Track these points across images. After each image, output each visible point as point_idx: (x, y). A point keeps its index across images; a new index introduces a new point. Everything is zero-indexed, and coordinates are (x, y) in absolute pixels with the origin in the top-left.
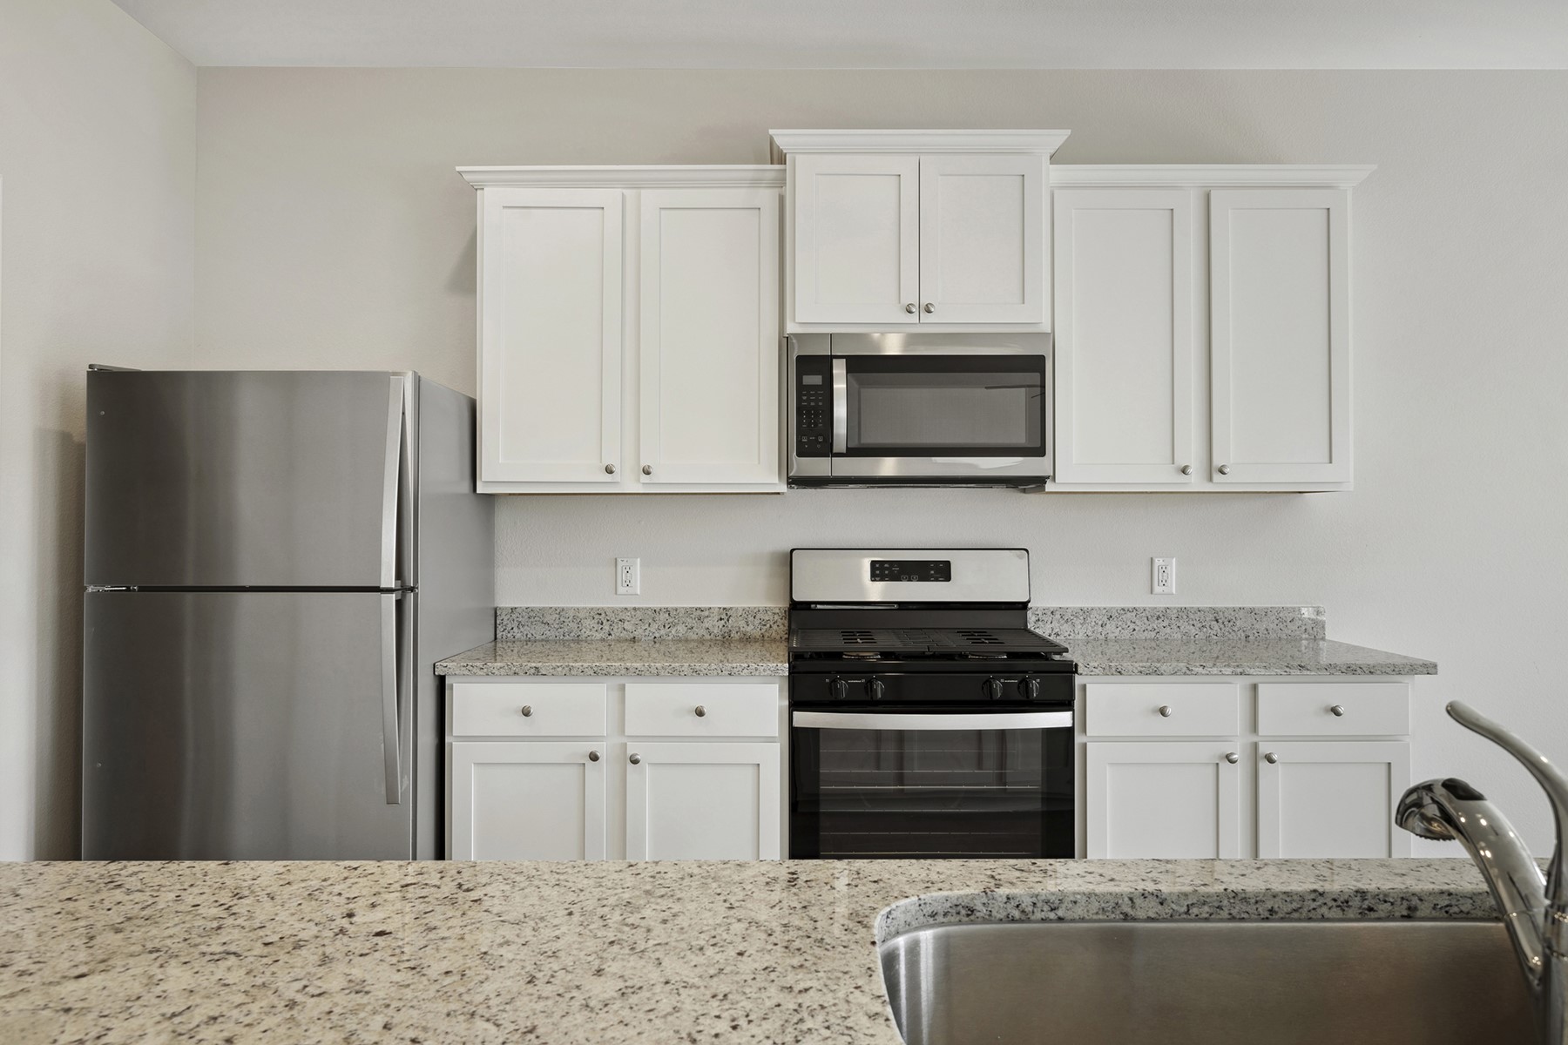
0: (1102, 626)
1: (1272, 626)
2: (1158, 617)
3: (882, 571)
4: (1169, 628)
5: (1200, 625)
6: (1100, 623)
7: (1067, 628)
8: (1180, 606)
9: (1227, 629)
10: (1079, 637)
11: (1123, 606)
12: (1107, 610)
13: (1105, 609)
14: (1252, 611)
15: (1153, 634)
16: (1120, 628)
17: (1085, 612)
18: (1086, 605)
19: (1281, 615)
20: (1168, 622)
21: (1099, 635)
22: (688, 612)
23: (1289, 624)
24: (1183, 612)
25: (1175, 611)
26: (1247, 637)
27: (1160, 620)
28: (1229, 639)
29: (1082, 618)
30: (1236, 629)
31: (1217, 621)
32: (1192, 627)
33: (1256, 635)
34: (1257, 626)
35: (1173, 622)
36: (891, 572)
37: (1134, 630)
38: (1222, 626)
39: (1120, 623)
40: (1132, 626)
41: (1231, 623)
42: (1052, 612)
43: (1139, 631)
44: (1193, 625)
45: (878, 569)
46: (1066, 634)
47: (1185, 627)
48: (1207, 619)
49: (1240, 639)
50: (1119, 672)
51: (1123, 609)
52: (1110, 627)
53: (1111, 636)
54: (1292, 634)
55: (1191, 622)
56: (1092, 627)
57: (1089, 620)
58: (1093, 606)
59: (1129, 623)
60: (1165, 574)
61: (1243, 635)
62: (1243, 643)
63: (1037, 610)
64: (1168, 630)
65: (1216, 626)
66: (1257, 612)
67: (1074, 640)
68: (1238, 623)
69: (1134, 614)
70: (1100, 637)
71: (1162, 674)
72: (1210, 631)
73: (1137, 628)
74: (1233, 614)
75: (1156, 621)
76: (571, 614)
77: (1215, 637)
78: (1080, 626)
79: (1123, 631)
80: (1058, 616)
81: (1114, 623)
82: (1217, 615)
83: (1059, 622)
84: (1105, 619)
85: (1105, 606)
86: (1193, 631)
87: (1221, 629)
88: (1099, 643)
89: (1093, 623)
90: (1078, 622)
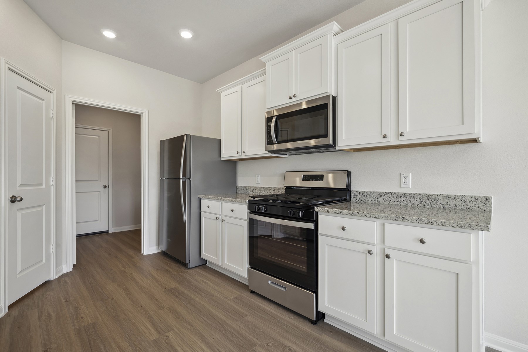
0: (378, 198)
1: (458, 203)
2: (401, 197)
3: (306, 178)
4: (405, 201)
5: (420, 201)
6: (377, 197)
7: (364, 198)
8: (411, 193)
9: (433, 203)
10: (369, 202)
11: (386, 192)
12: (380, 193)
13: (379, 192)
14: (447, 196)
15: (399, 203)
16: (385, 200)
17: (371, 193)
18: (371, 190)
19: (464, 199)
20: (405, 198)
21: (376, 202)
22: (267, 188)
23: (469, 204)
24: (412, 195)
25: (408, 194)
26: (444, 207)
27: (402, 198)
28: (434, 208)
29: (370, 195)
30: (438, 204)
31: (428, 199)
32: (416, 201)
33: (449, 207)
34: (450, 203)
35: (407, 198)
36: (308, 178)
37: (391, 201)
38: (431, 202)
39: (385, 198)
40: (390, 199)
41: (436, 201)
42: (359, 193)
43: (393, 201)
44: (417, 200)
45: (305, 177)
46: (364, 200)
47: (413, 201)
48: (424, 198)
49: (440, 208)
50: (328, 212)
51: (386, 193)
52: (381, 199)
53: (381, 202)
54: (470, 208)
55: (416, 199)
56: (374, 199)
57: (373, 196)
58: (374, 191)
59: (388, 198)
60: (406, 180)
61: (442, 206)
62: (442, 210)
63: (354, 192)
64: (405, 202)
65: (428, 202)
66: (449, 196)
67: (367, 203)
68: (439, 201)
69: (390, 195)
70: (377, 203)
71: (343, 214)
72: (425, 203)
73: (392, 200)
74: (437, 197)
75: (400, 198)
76: (248, 188)
77: (427, 206)
78: (369, 198)
79: (386, 201)
80: (361, 194)
81: (382, 198)
82: (428, 197)
83: (362, 196)
84: (379, 196)
85: (379, 191)
86: (417, 203)
87: (430, 203)
88: (376, 205)
89: (374, 197)
90: (368, 197)
